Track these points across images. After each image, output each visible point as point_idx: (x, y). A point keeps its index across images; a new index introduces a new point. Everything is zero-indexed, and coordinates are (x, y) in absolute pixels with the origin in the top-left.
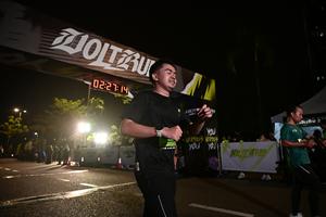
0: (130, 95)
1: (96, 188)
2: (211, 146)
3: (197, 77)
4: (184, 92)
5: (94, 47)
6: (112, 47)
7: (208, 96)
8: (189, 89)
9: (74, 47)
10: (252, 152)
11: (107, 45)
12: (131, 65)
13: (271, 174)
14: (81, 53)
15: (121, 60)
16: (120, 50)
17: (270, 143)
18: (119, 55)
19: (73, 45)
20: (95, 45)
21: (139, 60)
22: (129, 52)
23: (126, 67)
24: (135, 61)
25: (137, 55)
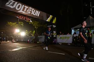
0: (31, 21)
1: (21, 48)
2: (54, 36)
3: (51, 16)
4: (47, 21)
5: (19, 6)
6: (25, 6)
7: (54, 22)
8: (48, 20)
9: (13, 6)
10: (66, 38)
11: (23, 6)
12: (31, 12)
13: (70, 43)
14: (15, 8)
15: (28, 11)
16: (28, 7)
17: (70, 35)
18: (27, 9)
19: (13, 5)
20: (19, 5)
21: (34, 11)
22: (30, 8)
23: (30, 13)
24: (32, 11)
25: (33, 9)
